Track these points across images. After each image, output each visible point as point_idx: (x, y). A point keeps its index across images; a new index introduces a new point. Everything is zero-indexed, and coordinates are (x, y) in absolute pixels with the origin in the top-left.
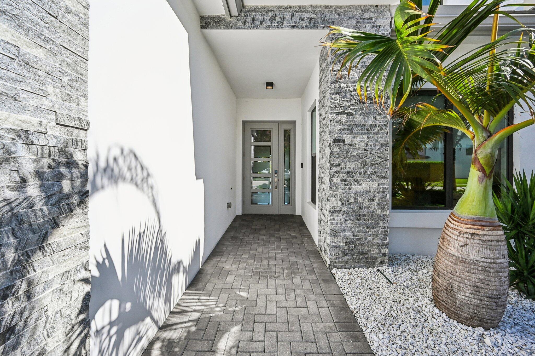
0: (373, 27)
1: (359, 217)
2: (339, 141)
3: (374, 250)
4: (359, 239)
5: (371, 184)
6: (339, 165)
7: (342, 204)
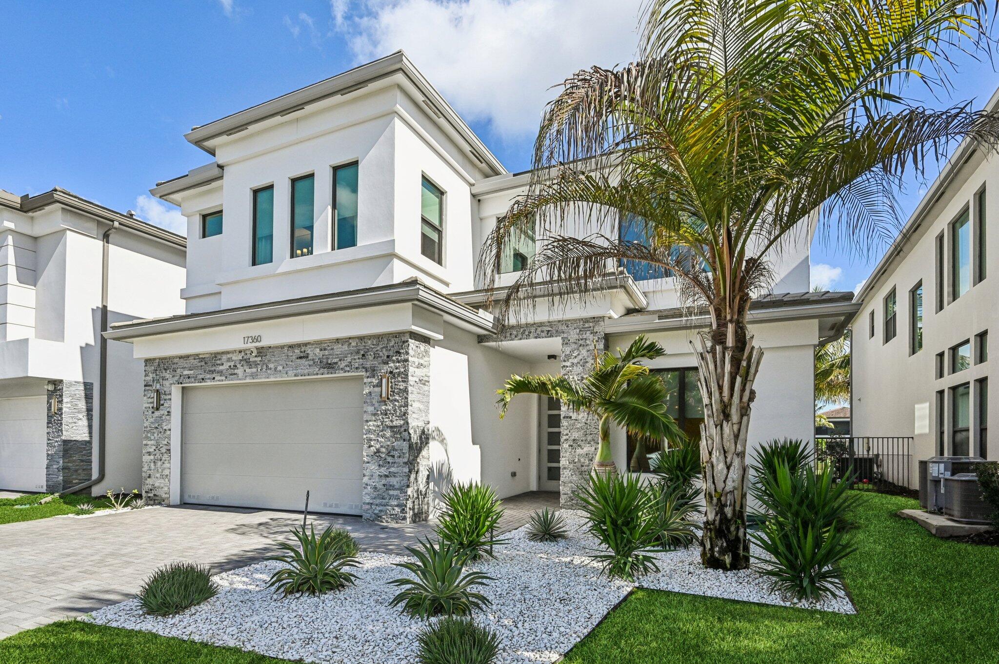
0: (592, 333)
1: (581, 473)
2: (567, 417)
5: (590, 449)
6: (567, 435)
7: (569, 463)
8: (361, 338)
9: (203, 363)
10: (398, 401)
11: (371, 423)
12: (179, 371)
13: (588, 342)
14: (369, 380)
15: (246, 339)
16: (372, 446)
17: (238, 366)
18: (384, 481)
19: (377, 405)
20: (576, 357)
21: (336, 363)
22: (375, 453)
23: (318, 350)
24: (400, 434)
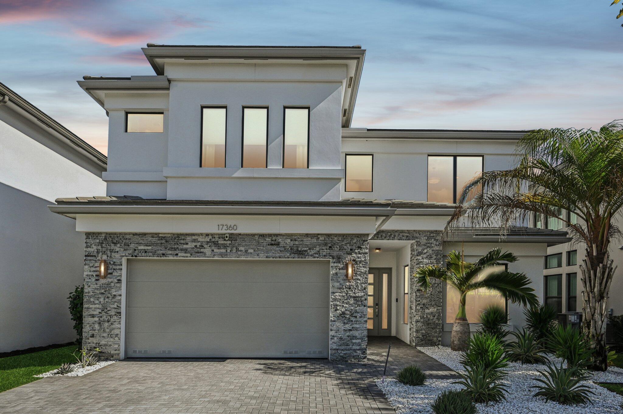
0: (435, 240)
1: (428, 324)
3: (435, 339)
4: (428, 334)
5: (433, 309)
6: (419, 301)
7: (421, 318)
8: (329, 235)
9: (163, 241)
10: (359, 280)
11: (337, 294)
12: (132, 246)
13: (433, 245)
14: (336, 264)
15: (221, 227)
16: (338, 310)
17: (205, 246)
18: (348, 334)
19: (342, 282)
20: (425, 253)
21: (306, 251)
22: (341, 315)
23: (289, 240)
24: (361, 301)
